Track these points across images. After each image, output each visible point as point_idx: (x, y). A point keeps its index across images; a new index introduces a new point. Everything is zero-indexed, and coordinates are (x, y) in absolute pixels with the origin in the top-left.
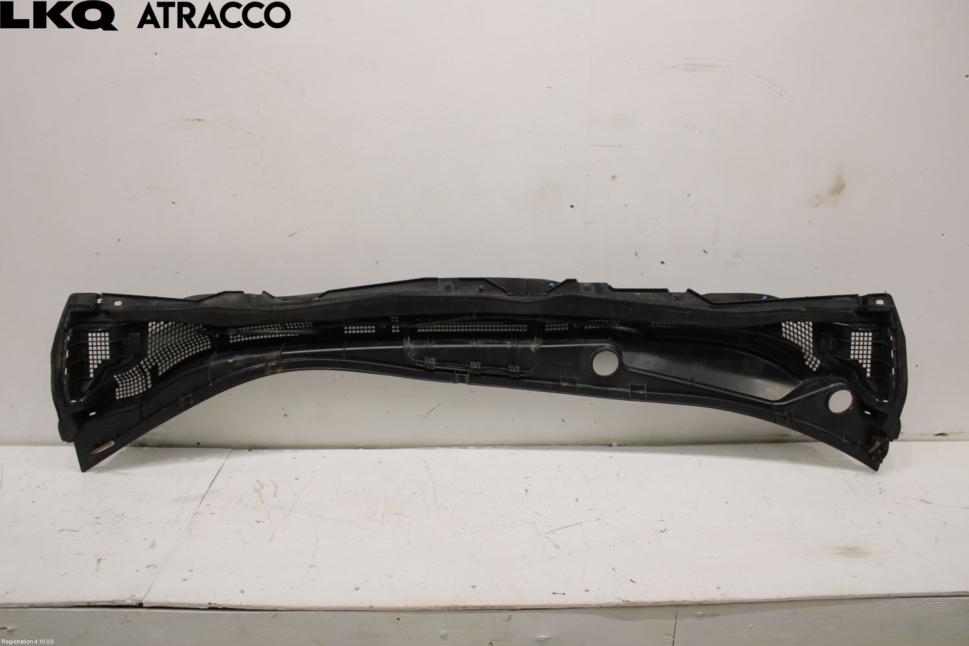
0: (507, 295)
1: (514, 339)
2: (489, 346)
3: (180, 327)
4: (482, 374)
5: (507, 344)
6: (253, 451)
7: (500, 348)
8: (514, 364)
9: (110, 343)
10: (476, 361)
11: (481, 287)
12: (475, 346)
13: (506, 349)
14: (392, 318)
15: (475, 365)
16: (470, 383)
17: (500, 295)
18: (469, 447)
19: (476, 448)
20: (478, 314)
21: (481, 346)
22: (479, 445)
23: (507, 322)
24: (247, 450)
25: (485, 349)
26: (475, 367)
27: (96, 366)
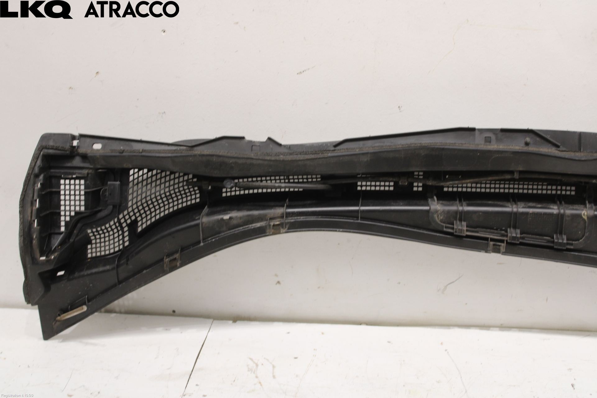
0: (559, 150)
1: (561, 203)
2: (531, 210)
3: (166, 176)
4: (522, 244)
5: (553, 209)
6: (238, 322)
7: (545, 214)
8: (561, 233)
9: (85, 192)
10: (515, 227)
11: (528, 139)
12: (515, 210)
13: (551, 215)
14: (416, 173)
15: (514, 233)
16: (506, 253)
17: (550, 150)
18: (491, 329)
19: (500, 330)
20: (521, 172)
21: (521, 210)
22: (503, 327)
23: (551, 182)
24: (231, 322)
25: (527, 214)
26: (514, 235)
27: (68, 219)
